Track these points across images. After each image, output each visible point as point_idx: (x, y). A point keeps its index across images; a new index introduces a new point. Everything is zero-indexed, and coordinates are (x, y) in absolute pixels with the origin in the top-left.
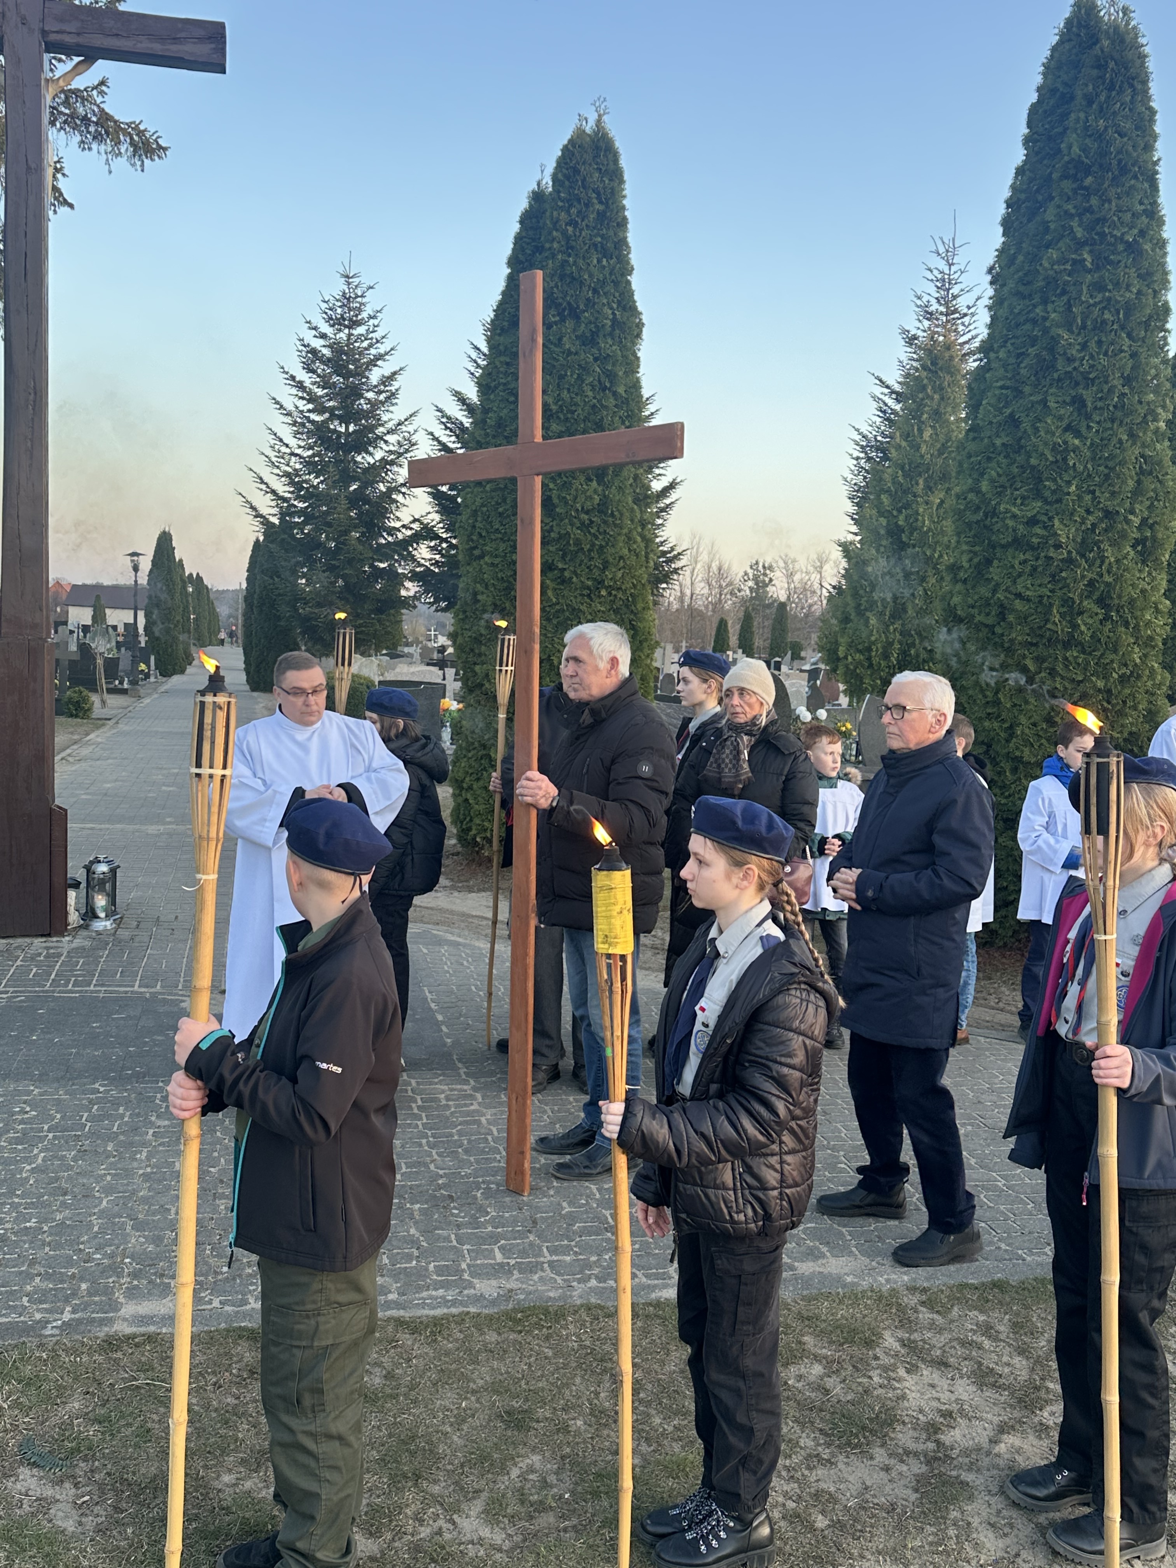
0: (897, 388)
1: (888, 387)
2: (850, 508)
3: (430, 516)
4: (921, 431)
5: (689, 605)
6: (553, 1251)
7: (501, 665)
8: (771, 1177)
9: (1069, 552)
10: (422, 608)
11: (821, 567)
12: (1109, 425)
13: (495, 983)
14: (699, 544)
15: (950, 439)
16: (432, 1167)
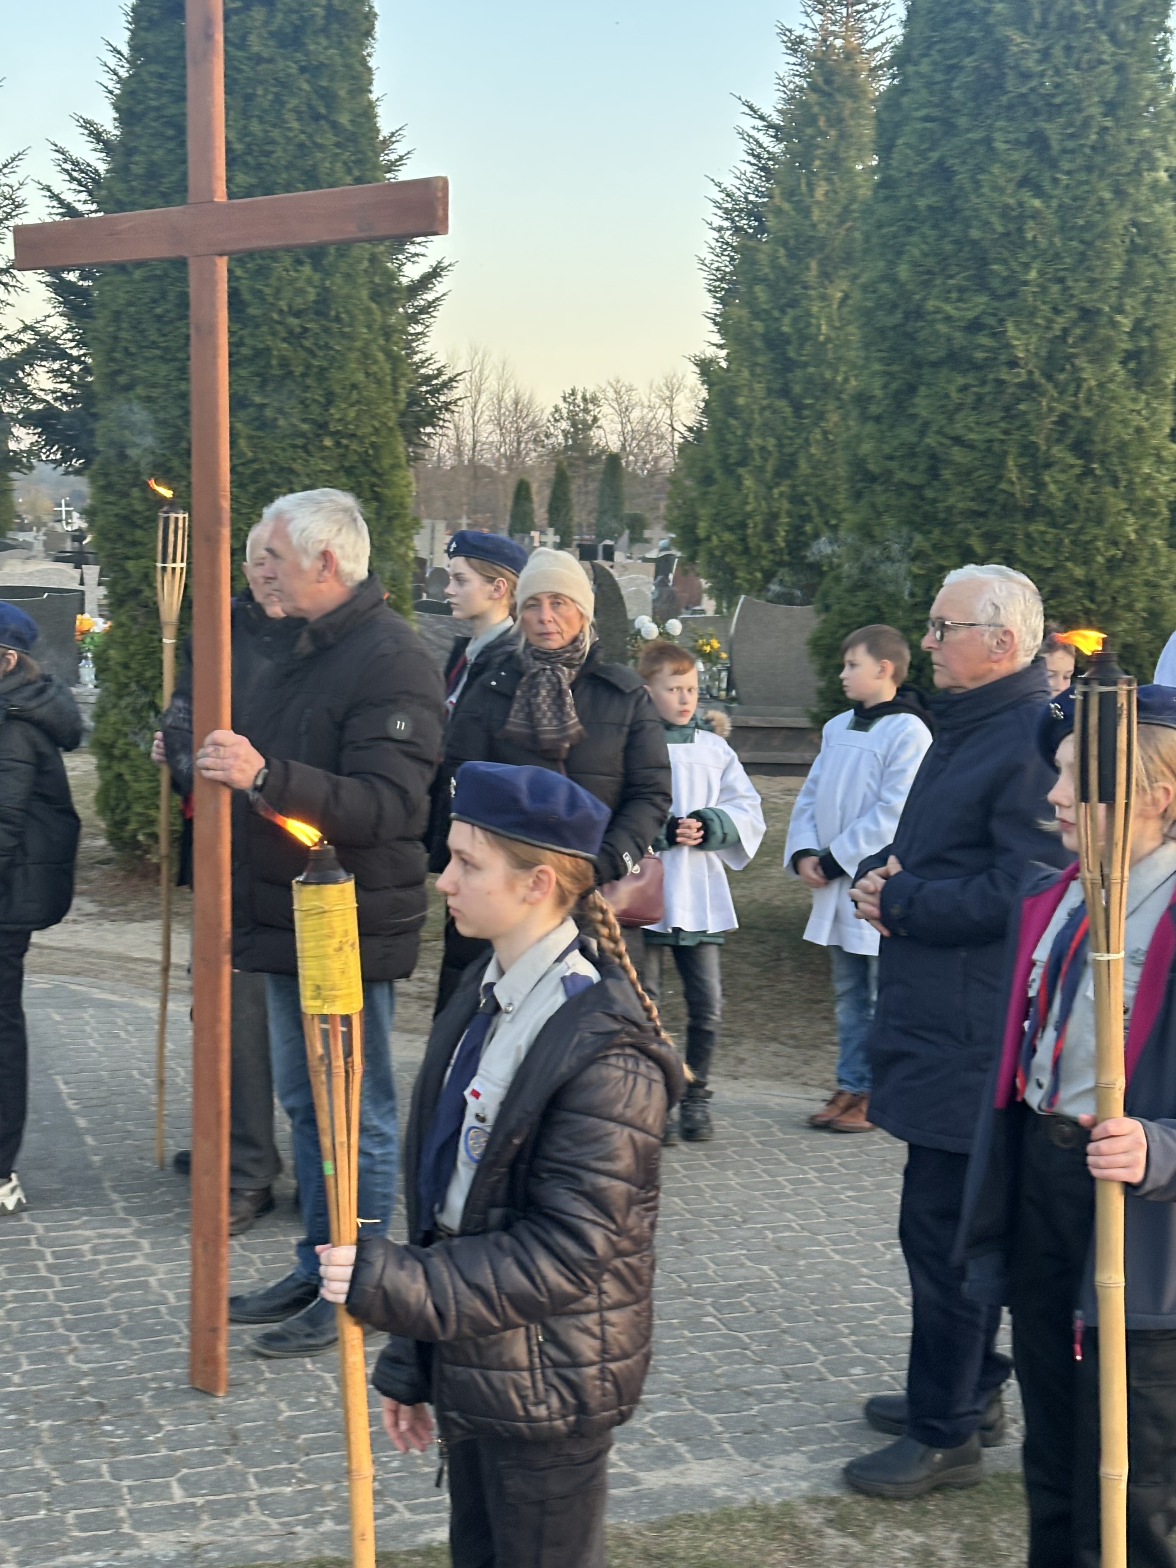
0: (776, 119)
1: (762, 118)
2: (711, 305)
3: (50, 322)
4: (811, 187)
5: (471, 461)
6: (263, 1480)
7: (164, 561)
8: (587, 1347)
9: (1030, 373)
10: (42, 469)
11: (672, 399)
12: (1083, 176)
13: (170, 1063)
14: (483, 362)
15: (853, 200)
16: (70, 1360)
